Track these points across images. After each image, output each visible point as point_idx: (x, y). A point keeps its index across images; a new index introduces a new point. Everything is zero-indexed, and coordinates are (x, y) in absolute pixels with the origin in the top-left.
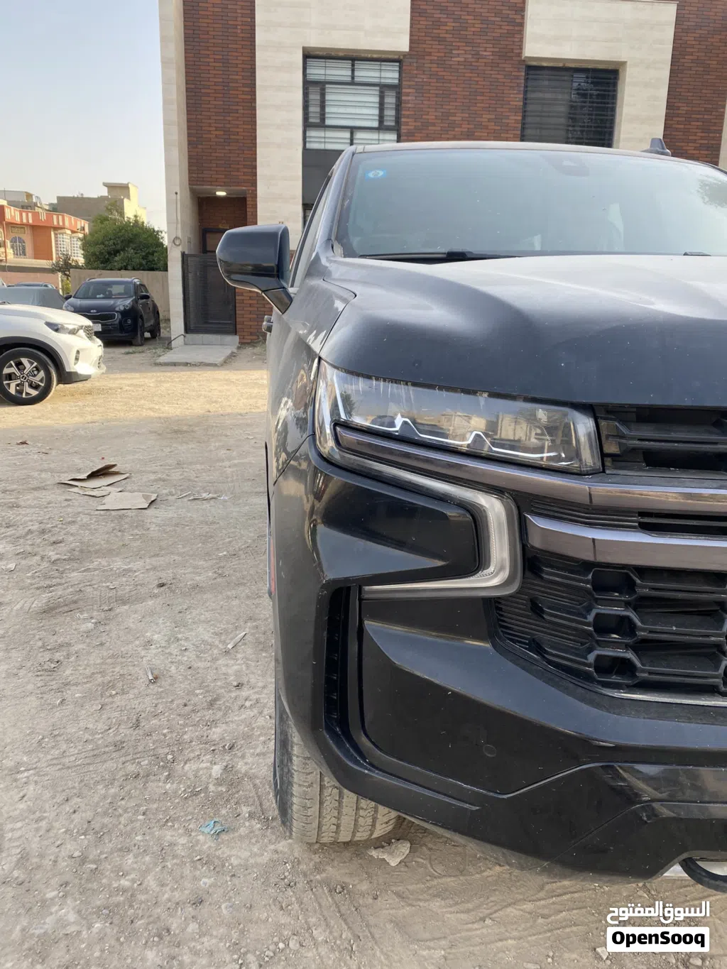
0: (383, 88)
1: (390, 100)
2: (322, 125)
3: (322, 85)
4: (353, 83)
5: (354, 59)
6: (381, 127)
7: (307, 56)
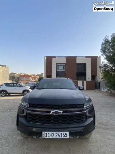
2: (58, 69)
5: (61, 64)
6: (64, 69)
7: (57, 63)
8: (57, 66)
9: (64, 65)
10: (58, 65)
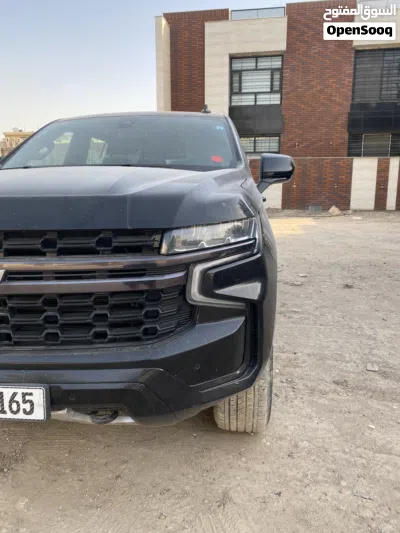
0: (273, 71)
1: (277, 76)
2: (240, 93)
3: (240, 72)
4: (256, 69)
5: (257, 57)
6: (272, 91)
7: (232, 58)
8: (232, 73)
9: (277, 63)
10: (237, 65)
